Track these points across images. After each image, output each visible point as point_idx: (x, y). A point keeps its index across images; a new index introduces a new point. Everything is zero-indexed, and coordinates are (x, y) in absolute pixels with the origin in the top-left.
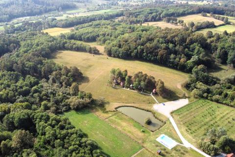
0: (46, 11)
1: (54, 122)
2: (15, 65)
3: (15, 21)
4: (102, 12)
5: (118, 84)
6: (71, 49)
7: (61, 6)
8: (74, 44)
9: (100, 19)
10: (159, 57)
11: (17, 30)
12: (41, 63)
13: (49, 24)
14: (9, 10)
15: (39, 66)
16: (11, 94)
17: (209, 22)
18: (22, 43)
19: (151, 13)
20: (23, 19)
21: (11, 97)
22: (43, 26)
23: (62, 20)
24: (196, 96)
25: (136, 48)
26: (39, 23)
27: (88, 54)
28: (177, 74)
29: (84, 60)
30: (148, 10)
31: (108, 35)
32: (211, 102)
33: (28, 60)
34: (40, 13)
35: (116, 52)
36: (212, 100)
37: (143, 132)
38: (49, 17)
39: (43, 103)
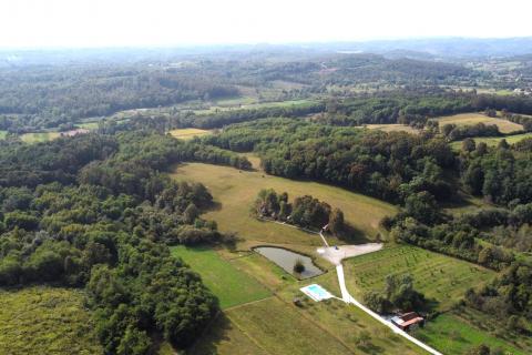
0: (180, 100)
1: (144, 247)
2: (104, 176)
3: (120, 115)
4: (287, 104)
5: (268, 214)
6: (205, 160)
7: (208, 91)
8: (211, 151)
9: (277, 115)
10: (351, 175)
11: (120, 129)
12: (148, 176)
13: (178, 122)
14: (111, 95)
15: (142, 180)
16: (90, 213)
17: (483, 125)
18: (123, 147)
19: (381, 108)
20: (134, 112)
21: (90, 217)
22: (167, 124)
23: (203, 116)
24: (399, 240)
25: (314, 160)
26: (162, 120)
27: (233, 169)
28: (379, 206)
29: (221, 178)
30: (376, 102)
31: (277, 140)
32: (421, 249)
33: (127, 171)
34: (168, 103)
35: (278, 166)
36: (423, 247)
37: (284, 278)
38: (182, 110)
39: (135, 228)
